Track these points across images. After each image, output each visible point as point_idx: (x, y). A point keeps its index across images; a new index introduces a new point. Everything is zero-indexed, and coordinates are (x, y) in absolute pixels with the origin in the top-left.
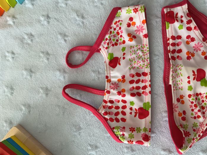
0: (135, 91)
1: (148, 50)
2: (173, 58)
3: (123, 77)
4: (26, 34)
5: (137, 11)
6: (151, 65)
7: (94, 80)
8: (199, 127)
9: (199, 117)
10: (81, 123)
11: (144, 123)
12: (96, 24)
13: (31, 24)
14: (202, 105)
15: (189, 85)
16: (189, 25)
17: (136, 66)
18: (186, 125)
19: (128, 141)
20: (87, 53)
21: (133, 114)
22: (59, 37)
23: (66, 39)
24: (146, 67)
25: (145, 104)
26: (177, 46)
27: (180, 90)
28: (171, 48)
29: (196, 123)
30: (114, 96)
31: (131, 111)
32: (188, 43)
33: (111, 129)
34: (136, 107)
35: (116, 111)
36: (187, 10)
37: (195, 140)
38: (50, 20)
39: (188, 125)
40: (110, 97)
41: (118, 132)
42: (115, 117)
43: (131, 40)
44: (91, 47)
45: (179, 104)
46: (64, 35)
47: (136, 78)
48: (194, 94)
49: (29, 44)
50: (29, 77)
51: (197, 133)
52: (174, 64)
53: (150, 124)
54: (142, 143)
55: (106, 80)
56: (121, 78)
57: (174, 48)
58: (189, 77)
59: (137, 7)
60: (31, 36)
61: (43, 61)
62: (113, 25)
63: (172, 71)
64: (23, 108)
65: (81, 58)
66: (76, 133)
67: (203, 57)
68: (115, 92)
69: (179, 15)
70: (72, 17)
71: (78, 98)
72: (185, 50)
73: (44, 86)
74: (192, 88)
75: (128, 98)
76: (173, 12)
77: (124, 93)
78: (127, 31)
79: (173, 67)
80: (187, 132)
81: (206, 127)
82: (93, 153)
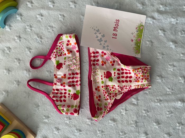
0: (71, 84)
1: (79, 59)
3: (65, 75)
4: (6, 47)
5: (71, 37)
6: (81, 68)
7: (48, 76)
8: (108, 105)
9: (108, 99)
10: (39, 103)
11: (76, 102)
12: (49, 42)
13: (9, 41)
14: (110, 92)
15: (102, 80)
17: (72, 68)
18: (101, 103)
19: (66, 113)
20: (43, 60)
21: (70, 97)
22: (26, 49)
23: (31, 51)
24: (78, 70)
25: (77, 91)
26: (96, 58)
27: (98, 83)
29: (106, 103)
30: (59, 86)
31: (69, 95)
32: (102, 56)
33: (56, 106)
34: (72, 93)
35: (61, 95)
37: (105, 113)
38: (21, 39)
40: (57, 87)
41: (60, 108)
42: (60, 99)
43: (69, 53)
44: (45, 56)
45: (96, 92)
46: (29, 49)
47: (72, 76)
48: (105, 86)
49: (8, 54)
50: (7, 74)
51: (107, 109)
52: (94, 68)
53: (79, 103)
54: (73, 114)
55: (54, 76)
56: (63, 76)
57: (94, 58)
58: (102, 76)
59: (71, 35)
60: (9, 48)
61: (16, 64)
62: (58, 44)
63: (93, 72)
64: (4, 93)
65: (40, 63)
66: (36, 109)
67: (111, 64)
68: (59, 84)
70: (34, 37)
71: (38, 88)
72: (101, 60)
73: (17, 80)
74: (104, 83)
75: (67, 87)
77: (64, 85)
78: (66, 48)
79: (93, 70)
80: (101, 108)
81: (111, 105)
82: (46, 121)
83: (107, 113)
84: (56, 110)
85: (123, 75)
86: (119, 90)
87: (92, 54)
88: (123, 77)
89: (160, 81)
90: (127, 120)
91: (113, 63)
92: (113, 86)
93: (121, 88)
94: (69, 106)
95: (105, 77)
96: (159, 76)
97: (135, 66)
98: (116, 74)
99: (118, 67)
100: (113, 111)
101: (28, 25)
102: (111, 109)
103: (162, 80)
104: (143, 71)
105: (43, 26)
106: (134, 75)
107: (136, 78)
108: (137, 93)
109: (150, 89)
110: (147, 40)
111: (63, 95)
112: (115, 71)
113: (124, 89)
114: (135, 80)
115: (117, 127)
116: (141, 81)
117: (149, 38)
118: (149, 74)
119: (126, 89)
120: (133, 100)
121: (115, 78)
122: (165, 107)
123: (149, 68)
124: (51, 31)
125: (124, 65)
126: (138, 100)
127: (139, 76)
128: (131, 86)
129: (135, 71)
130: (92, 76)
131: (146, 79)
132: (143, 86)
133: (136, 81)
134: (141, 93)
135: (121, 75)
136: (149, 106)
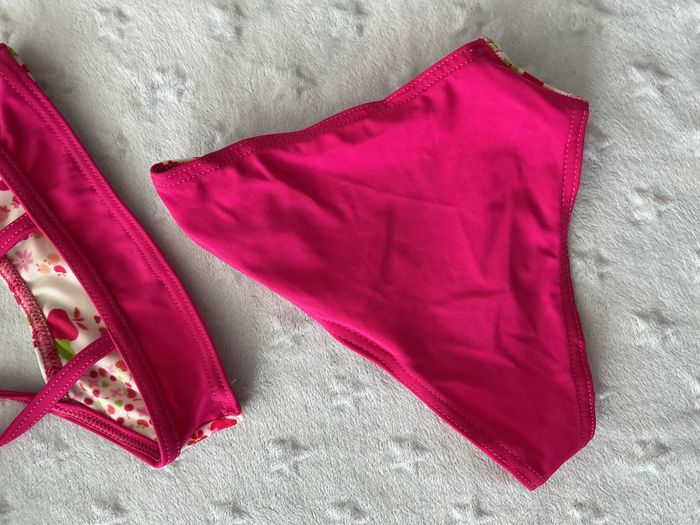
10: (7, 490)
96: (644, 317)
122: (688, 481)
136: (599, 482)
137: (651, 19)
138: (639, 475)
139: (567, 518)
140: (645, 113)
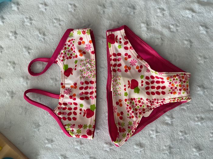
0: (84, 96)
1: (95, 63)
2: (114, 71)
3: (75, 84)
5: (85, 33)
6: (97, 75)
7: (52, 86)
8: (133, 124)
9: (133, 117)
10: (40, 121)
11: (90, 121)
12: (55, 40)
14: (136, 107)
15: (125, 92)
16: (126, 46)
17: (85, 75)
18: (123, 123)
19: (76, 136)
20: (46, 64)
21: (83, 114)
22: (24, 49)
23: (30, 51)
24: (93, 77)
25: (91, 106)
26: (117, 61)
27: (119, 95)
28: (113, 62)
29: (131, 121)
30: (67, 99)
31: (80, 112)
32: (126, 59)
33: (63, 126)
34: (84, 108)
35: (69, 111)
36: (125, 34)
37: (129, 135)
38: (17, 36)
39: (124, 123)
40: (64, 100)
41: (69, 128)
42: (68, 116)
43: (81, 55)
44: (50, 59)
45: (118, 107)
46: (28, 49)
47: (85, 86)
48: (129, 99)
51: (131, 129)
52: (115, 75)
53: (94, 122)
54: (86, 137)
55: (61, 86)
56: (73, 85)
57: (115, 62)
58: (125, 86)
59: (85, 30)
60: (1, 48)
61: (9, 69)
62: (67, 43)
63: (113, 81)
65: (41, 68)
66: (35, 130)
67: (137, 70)
68: (68, 96)
69: (119, 37)
70: (35, 33)
71: (38, 101)
72: (123, 65)
73: (10, 90)
74: (127, 94)
75: (78, 101)
76: (113, 35)
77: (75, 97)
78: (78, 48)
79: (113, 77)
80: (123, 128)
81: (137, 125)
82: (49, 146)
83: (132, 136)
84: (62, 131)
85: (153, 85)
86: (147, 105)
87: (112, 56)
88: (153, 87)
89: (201, 93)
90: (158, 145)
91: (140, 68)
92: (140, 100)
93: (150, 102)
94: (80, 126)
95: (129, 87)
96: (199, 86)
97: (170, 73)
98: (144, 83)
99: (146, 74)
100: (140, 133)
101: (28, 17)
102: (138, 130)
103: (204, 92)
104: (181, 79)
105: (47, 18)
106: (169, 85)
107: (171, 88)
108: (172, 108)
109: (188, 103)
110: (185, 38)
111: (73, 111)
112: (142, 79)
113: (155, 103)
114: (170, 91)
115: (145, 154)
116: (178, 93)
117: (188, 36)
118: (188, 84)
119: (157, 103)
120: (167, 118)
121: (143, 89)
122: (208, 127)
123: (188, 76)
124: (57, 25)
125: (155, 71)
126: (172, 118)
127: (175, 86)
128: (164, 99)
129: (170, 79)
130: (112, 86)
131: (184, 90)
132: (181, 99)
133: (171, 93)
134: (177, 108)
135: (151, 85)
136: (187, 126)
137: (205, 15)
138: (196, 125)
139: (178, 134)
140: (202, 37)
